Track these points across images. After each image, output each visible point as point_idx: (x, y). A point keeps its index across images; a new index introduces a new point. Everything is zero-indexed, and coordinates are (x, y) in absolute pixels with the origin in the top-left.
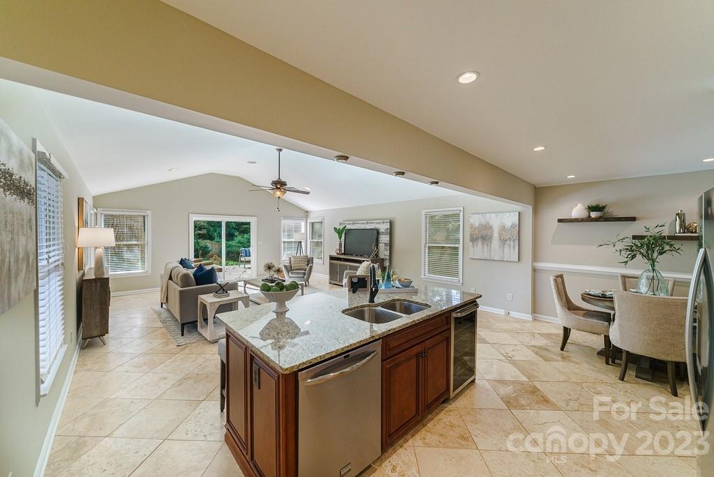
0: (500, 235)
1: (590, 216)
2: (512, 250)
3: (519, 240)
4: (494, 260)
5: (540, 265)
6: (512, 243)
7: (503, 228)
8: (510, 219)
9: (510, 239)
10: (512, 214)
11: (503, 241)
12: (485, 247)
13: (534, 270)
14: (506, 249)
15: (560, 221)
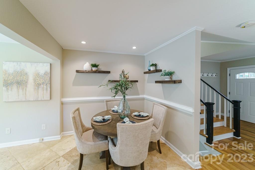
0: (35, 80)
1: (92, 70)
2: (45, 91)
3: (51, 84)
4: (29, 101)
5: (65, 100)
6: (45, 87)
7: (37, 75)
8: (44, 68)
9: (43, 83)
10: (45, 64)
11: (38, 85)
12: (21, 91)
13: (62, 104)
14: (40, 91)
15: (77, 71)
